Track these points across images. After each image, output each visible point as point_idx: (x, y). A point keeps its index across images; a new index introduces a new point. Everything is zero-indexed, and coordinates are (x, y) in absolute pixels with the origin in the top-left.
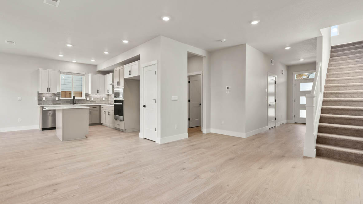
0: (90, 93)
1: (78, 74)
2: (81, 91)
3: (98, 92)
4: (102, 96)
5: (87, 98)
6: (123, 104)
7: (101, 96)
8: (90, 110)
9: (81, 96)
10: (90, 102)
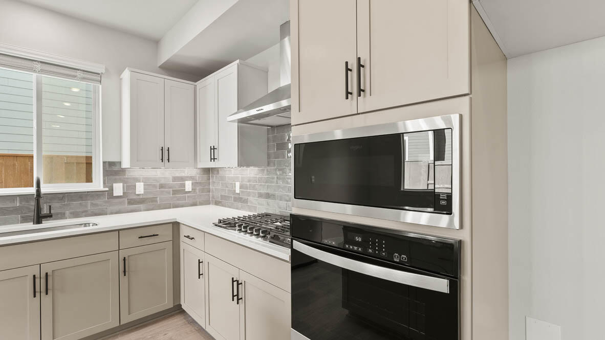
0: (126, 164)
1: (69, 71)
2: (82, 153)
3: (165, 155)
4: (183, 175)
5: (115, 185)
6: (455, 286)
7: (177, 175)
8: (123, 254)
9: (84, 176)
10: (131, 202)
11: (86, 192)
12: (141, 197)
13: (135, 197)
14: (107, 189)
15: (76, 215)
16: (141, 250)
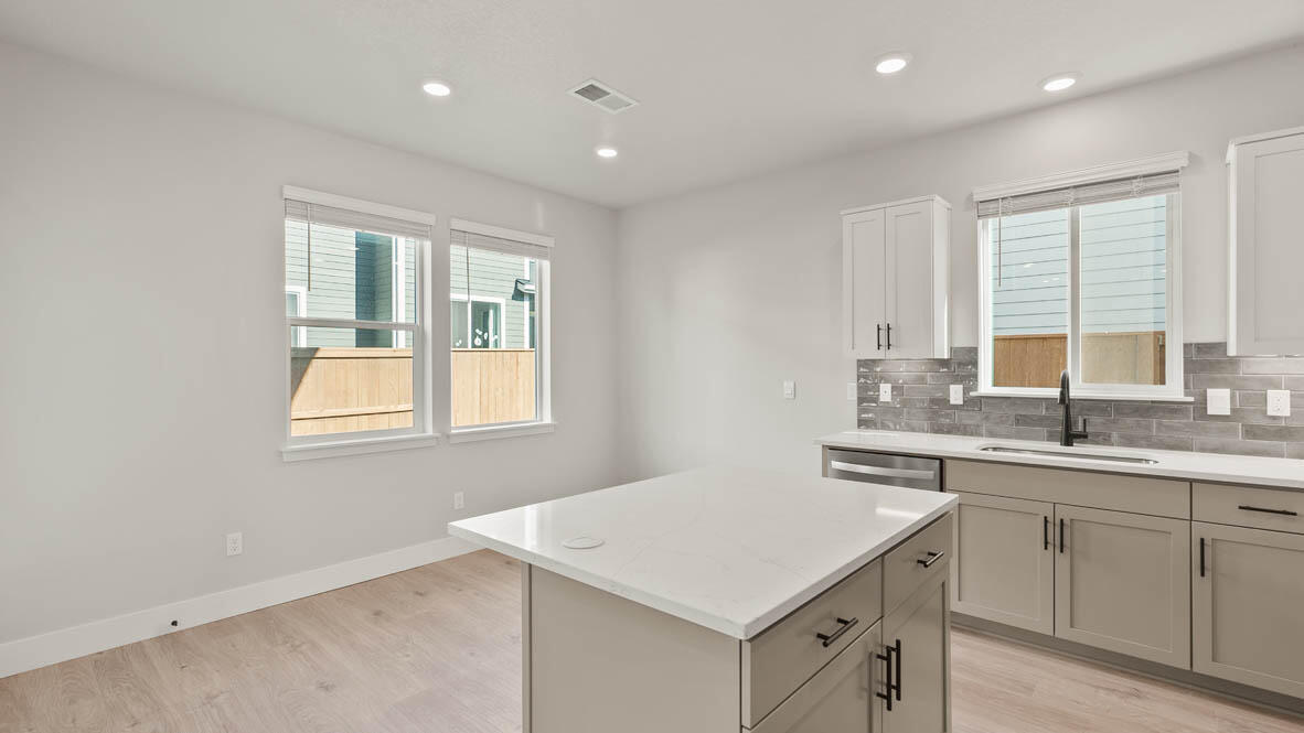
10: (1251, 432)
11: (1147, 402)
12: (1283, 424)
13: (1264, 422)
14: (1191, 399)
15: (1130, 442)
16: (1242, 535)
